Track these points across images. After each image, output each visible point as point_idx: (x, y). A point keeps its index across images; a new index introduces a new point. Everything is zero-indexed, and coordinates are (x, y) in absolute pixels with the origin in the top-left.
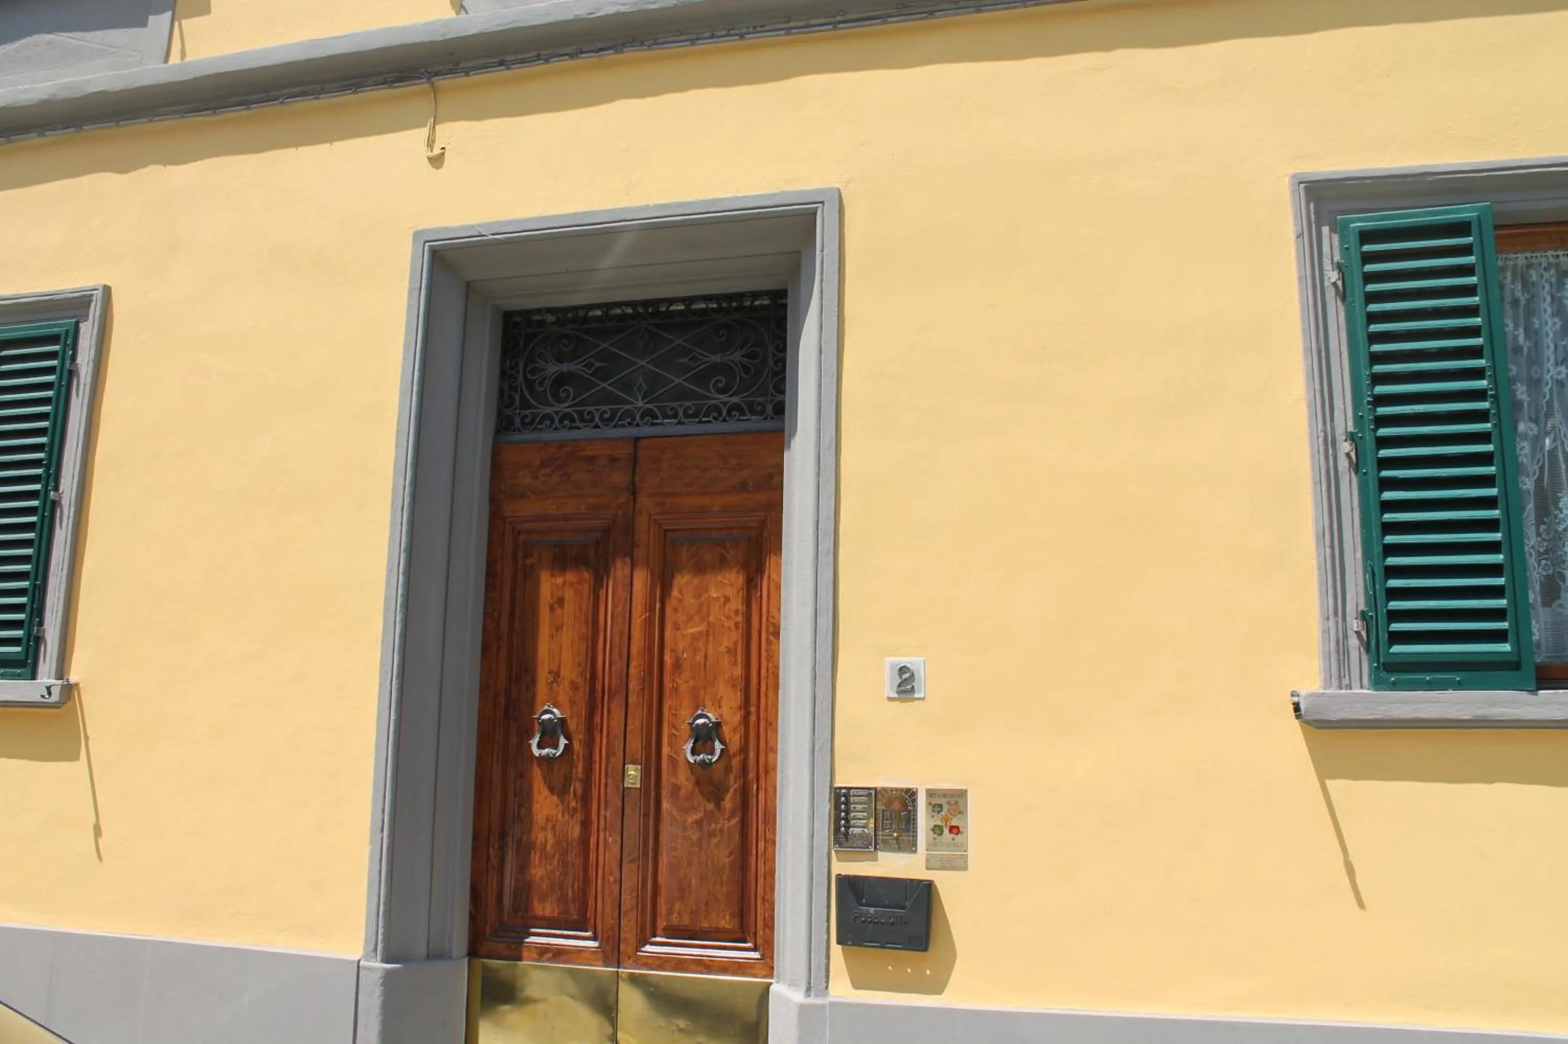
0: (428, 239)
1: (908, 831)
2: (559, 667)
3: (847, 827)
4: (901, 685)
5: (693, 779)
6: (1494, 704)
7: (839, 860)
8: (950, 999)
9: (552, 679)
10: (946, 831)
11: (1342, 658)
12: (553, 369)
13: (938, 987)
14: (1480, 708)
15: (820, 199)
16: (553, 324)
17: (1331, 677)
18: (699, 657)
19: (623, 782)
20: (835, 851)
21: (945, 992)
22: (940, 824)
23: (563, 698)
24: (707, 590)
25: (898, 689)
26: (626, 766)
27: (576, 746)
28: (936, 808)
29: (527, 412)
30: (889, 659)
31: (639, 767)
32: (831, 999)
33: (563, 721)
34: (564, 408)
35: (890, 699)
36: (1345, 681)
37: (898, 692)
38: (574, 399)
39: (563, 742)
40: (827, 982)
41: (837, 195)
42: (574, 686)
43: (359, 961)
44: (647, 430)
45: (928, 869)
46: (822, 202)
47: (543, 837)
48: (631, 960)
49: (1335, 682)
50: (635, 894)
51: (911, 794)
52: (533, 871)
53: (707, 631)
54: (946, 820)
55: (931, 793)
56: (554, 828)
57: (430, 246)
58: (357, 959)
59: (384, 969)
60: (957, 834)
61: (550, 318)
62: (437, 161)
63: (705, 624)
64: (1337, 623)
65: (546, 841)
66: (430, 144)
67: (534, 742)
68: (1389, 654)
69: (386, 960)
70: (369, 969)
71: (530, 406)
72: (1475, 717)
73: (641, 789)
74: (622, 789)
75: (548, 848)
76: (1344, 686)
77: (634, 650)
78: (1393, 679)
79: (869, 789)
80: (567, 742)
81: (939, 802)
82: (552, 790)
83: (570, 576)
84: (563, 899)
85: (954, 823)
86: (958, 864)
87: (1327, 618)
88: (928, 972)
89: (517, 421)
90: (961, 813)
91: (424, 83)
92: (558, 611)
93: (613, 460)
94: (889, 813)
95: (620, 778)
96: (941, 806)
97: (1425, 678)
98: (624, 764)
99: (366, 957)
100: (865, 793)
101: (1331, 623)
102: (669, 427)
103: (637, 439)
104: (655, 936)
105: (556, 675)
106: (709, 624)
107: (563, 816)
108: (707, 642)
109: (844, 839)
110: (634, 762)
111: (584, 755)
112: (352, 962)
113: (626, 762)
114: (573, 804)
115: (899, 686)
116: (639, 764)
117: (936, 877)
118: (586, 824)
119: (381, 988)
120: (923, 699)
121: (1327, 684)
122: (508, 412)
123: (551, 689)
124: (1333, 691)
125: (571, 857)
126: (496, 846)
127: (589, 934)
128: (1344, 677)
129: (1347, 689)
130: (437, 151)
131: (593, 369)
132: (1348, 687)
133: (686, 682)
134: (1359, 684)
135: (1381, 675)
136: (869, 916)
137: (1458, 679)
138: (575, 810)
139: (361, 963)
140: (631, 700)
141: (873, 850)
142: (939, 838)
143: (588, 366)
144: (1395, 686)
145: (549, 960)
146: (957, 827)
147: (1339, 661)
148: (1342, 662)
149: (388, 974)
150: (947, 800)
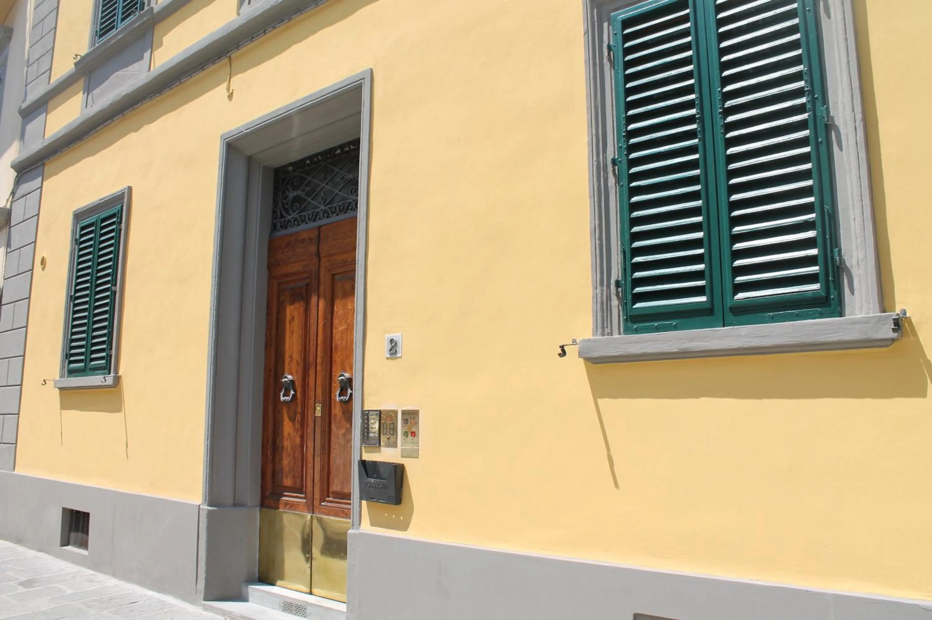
0: (225, 138)
1: (393, 435)
2: (292, 354)
3: (368, 434)
4: (392, 350)
5: (341, 410)
6: (692, 340)
7: (366, 452)
8: (410, 535)
9: (290, 360)
10: (410, 434)
11: (605, 314)
12: (292, 195)
13: (404, 527)
14: (683, 343)
15: (363, 77)
16: (292, 171)
17: (597, 328)
18: (344, 343)
19: (315, 414)
20: (364, 447)
21: (409, 529)
22: (407, 431)
23: (294, 370)
24: (347, 305)
25: (389, 352)
26: (316, 405)
27: (299, 395)
28: (405, 421)
29: (282, 220)
30: (387, 335)
31: (321, 405)
32: (360, 531)
33: (292, 382)
34: (294, 215)
35: (388, 358)
36: (607, 330)
37: (390, 354)
38: (299, 208)
39: (292, 392)
40: (360, 521)
41: (369, 72)
42: (298, 364)
43: (199, 505)
44: (325, 221)
45: (402, 457)
46: (364, 78)
47: (287, 444)
48: (318, 510)
49: (599, 331)
50: (319, 474)
51: (396, 412)
52: (284, 462)
53: (347, 328)
54: (410, 428)
55: (404, 413)
56: (290, 439)
57: (226, 141)
58: (199, 504)
59: (208, 509)
60: (414, 436)
61: (290, 168)
62: (230, 97)
63: (346, 324)
64: (602, 291)
65: (288, 446)
66: (228, 90)
67: (282, 394)
68: (632, 309)
69: (210, 505)
70: (203, 509)
71: (284, 217)
72: (680, 349)
73: (321, 416)
74: (314, 417)
75: (289, 450)
76: (606, 334)
77: (319, 342)
78: (635, 327)
79: (377, 411)
80: (294, 393)
81: (406, 418)
82: (290, 420)
83: (297, 305)
84: (294, 477)
85: (413, 430)
86: (414, 454)
87: (595, 288)
88: (402, 518)
89: (279, 225)
90: (416, 424)
91: (224, 59)
92: (292, 323)
93: (311, 239)
94: (386, 425)
95: (313, 411)
96: (407, 420)
97: (655, 324)
98: (315, 405)
99: (202, 504)
100: (375, 413)
101: (599, 290)
102: (334, 218)
103: (320, 227)
104: (329, 497)
105: (291, 357)
106: (348, 324)
107: (294, 432)
108: (347, 335)
109: (367, 440)
110: (318, 403)
111: (301, 400)
112: (196, 506)
113: (316, 402)
114: (297, 426)
115: (390, 350)
116: (320, 403)
117: (406, 462)
118: (302, 437)
119: (207, 519)
120: (401, 357)
121: (595, 332)
122: (275, 221)
123: (289, 365)
124: (599, 337)
125: (296, 455)
126: (271, 449)
127: (303, 496)
128: (607, 327)
129: (608, 335)
130: (231, 91)
131: (306, 192)
132: (610, 335)
133: (339, 357)
134: (617, 331)
135: (629, 324)
136: (372, 483)
137: (674, 324)
138: (298, 429)
139: (201, 506)
140: (318, 369)
141: (378, 446)
142: (406, 439)
143: (304, 190)
144: (637, 331)
145: (288, 509)
146: (414, 432)
147: (603, 317)
148: (605, 318)
149: (210, 512)
150: (410, 416)
